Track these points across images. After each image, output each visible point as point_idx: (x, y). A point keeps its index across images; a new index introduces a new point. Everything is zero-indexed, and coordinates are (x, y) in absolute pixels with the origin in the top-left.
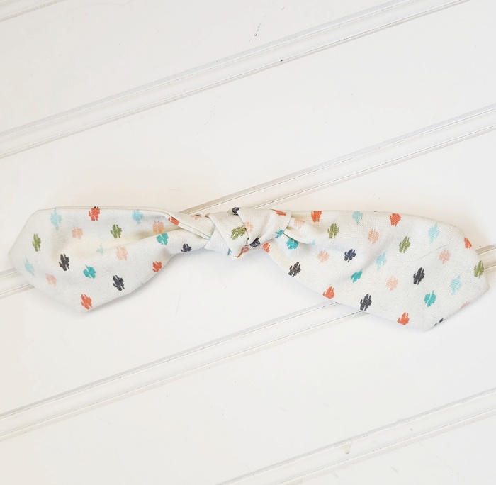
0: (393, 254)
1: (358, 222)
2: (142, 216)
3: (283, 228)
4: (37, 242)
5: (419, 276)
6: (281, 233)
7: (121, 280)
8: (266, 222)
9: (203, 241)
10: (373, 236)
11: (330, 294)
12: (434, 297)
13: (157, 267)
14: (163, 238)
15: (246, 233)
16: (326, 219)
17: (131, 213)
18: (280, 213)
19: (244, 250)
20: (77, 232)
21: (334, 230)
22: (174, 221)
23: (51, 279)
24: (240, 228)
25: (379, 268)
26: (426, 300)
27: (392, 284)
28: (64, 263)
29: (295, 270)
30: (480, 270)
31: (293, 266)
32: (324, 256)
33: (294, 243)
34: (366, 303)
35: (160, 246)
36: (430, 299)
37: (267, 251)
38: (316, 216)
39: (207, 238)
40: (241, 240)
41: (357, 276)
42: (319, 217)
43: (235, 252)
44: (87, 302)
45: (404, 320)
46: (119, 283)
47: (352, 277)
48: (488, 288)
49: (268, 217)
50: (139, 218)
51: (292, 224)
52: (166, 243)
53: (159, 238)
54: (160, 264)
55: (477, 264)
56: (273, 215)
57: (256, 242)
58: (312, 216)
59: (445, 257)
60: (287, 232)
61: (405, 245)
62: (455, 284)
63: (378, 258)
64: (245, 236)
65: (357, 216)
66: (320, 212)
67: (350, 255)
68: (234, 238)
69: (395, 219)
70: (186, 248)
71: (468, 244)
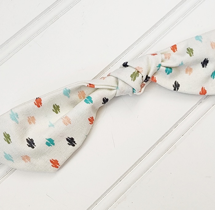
1: (201, 41)
3: (160, 63)
4: (7, 138)
6: (160, 65)
7: (72, 139)
10: (213, 46)
11: (204, 92)
13: (91, 120)
14: (89, 100)
15: (139, 73)
16: (181, 47)
17: (62, 92)
19: (142, 86)
20: (31, 120)
21: (190, 51)
22: (91, 86)
23: (26, 158)
24: (134, 73)
28: (31, 143)
29: (176, 86)
31: (174, 84)
32: (189, 71)
33: (169, 70)
35: (89, 105)
37: (155, 81)
38: (174, 48)
39: (115, 88)
40: (139, 79)
42: (176, 49)
44: (55, 163)
46: (71, 141)
47: (211, 76)
50: (68, 93)
51: (163, 58)
52: (92, 102)
53: (86, 101)
54: (92, 118)
57: (147, 78)
58: (172, 49)
64: (140, 76)
65: (199, 38)
66: (175, 45)
67: (205, 63)
68: (134, 80)
70: (105, 101)
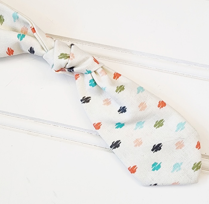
0: (149, 125)
1: (138, 92)
2: (18, 17)
3: (92, 70)
5: (157, 148)
6: (90, 72)
8: (84, 60)
9: (43, 52)
10: (142, 106)
11: (97, 126)
12: (159, 166)
14: (22, 36)
15: (68, 59)
16: (121, 81)
17: (13, 12)
18: (96, 61)
19: (62, 69)
21: (121, 88)
22: (34, 30)
24: (66, 54)
25: (135, 129)
26: (153, 165)
27: (138, 143)
29: (86, 100)
30: (197, 167)
31: (86, 97)
32: (107, 102)
33: (94, 83)
34: (116, 145)
35: (17, 40)
36: (156, 167)
37: (76, 79)
38: (117, 76)
39: (46, 51)
40: (63, 62)
41: (120, 125)
42: (118, 78)
43: (56, 68)
45: (133, 170)
47: (117, 124)
48: (196, 182)
49: (87, 58)
50: (16, 18)
51: (98, 71)
52: (21, 40)
53: (19, 35)
54: (12, 51)
55: (198, 162)
56: (91, 59)
57: (71, 69)
58: (114, 74)
59: (180, 145)
60: (93, 74)
61: (159, 124)
62: (177, 166)
63: (139, 121)
64: (67, 60)
65: (140, 89)
66: (120, 75)
67: (123, 110)
68: (59, 58)
69: (162, 104)
71: (198, 146)
